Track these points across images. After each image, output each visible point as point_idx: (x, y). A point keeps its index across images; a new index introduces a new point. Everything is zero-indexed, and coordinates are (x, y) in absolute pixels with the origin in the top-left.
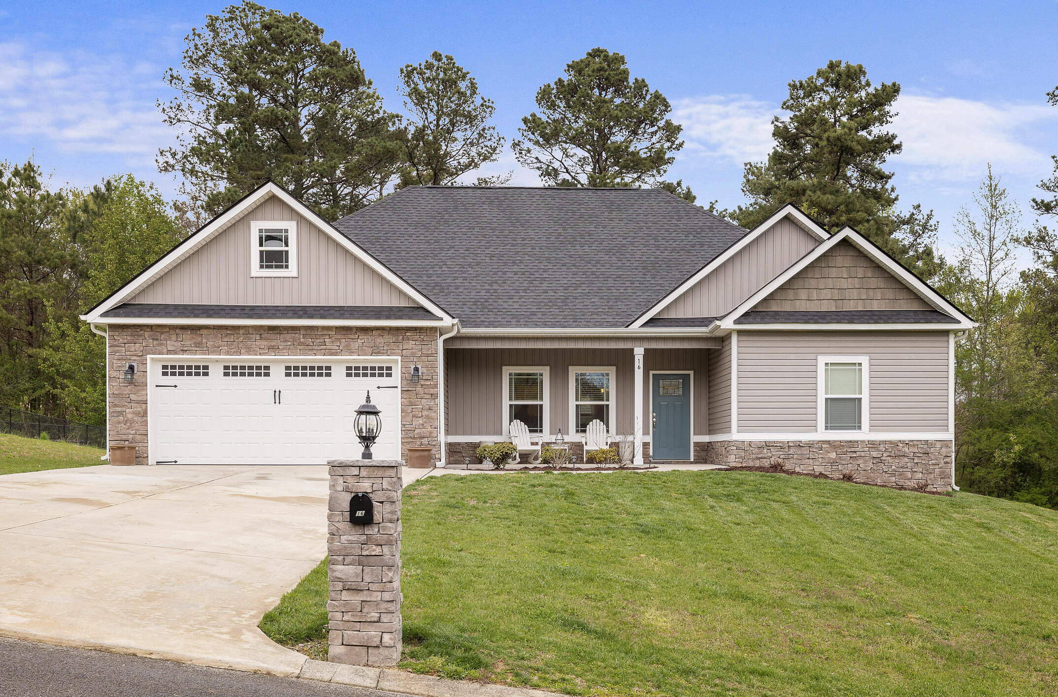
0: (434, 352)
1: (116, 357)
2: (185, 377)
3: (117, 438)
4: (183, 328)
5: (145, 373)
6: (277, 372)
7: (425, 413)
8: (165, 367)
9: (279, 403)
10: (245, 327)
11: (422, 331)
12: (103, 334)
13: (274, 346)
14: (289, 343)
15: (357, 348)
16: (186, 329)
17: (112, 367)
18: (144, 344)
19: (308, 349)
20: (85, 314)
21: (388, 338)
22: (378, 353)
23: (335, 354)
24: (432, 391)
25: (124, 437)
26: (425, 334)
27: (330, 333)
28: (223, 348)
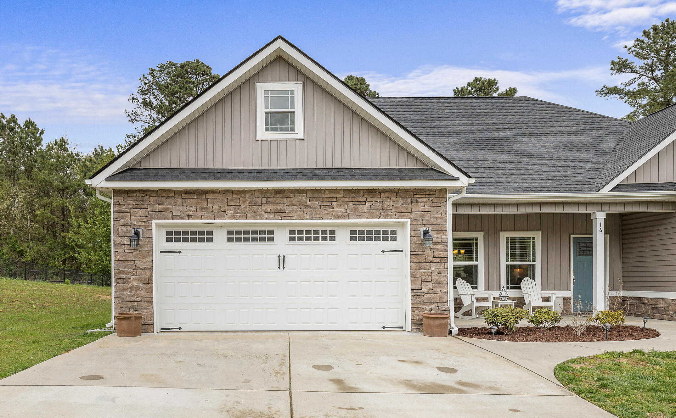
0: (444, 214)
1: (121, 223)
2: (189, 243)
3: (122, 306)
4: (189, 192)
5: (151, 239)
6: (282, 236)
7: (435, 277)
8: (169, 233)
9: (284, 268)
10: (251, 191)
11: (431, 193)
12: (108, 200)
13: (280, 210)
14: (296, 207)
15: (364, 211)
16: (191, 193)
17: (117, 233)
18: (149, 210)
19: (315, 212)
20: (90, 178)
21: (397, 201)
22: (387, 216)
23: (343, 217)
24: (442, 254)
25: (130, 305)
26: (434, 196)
27: (338, 196)
28: (229, 212)
